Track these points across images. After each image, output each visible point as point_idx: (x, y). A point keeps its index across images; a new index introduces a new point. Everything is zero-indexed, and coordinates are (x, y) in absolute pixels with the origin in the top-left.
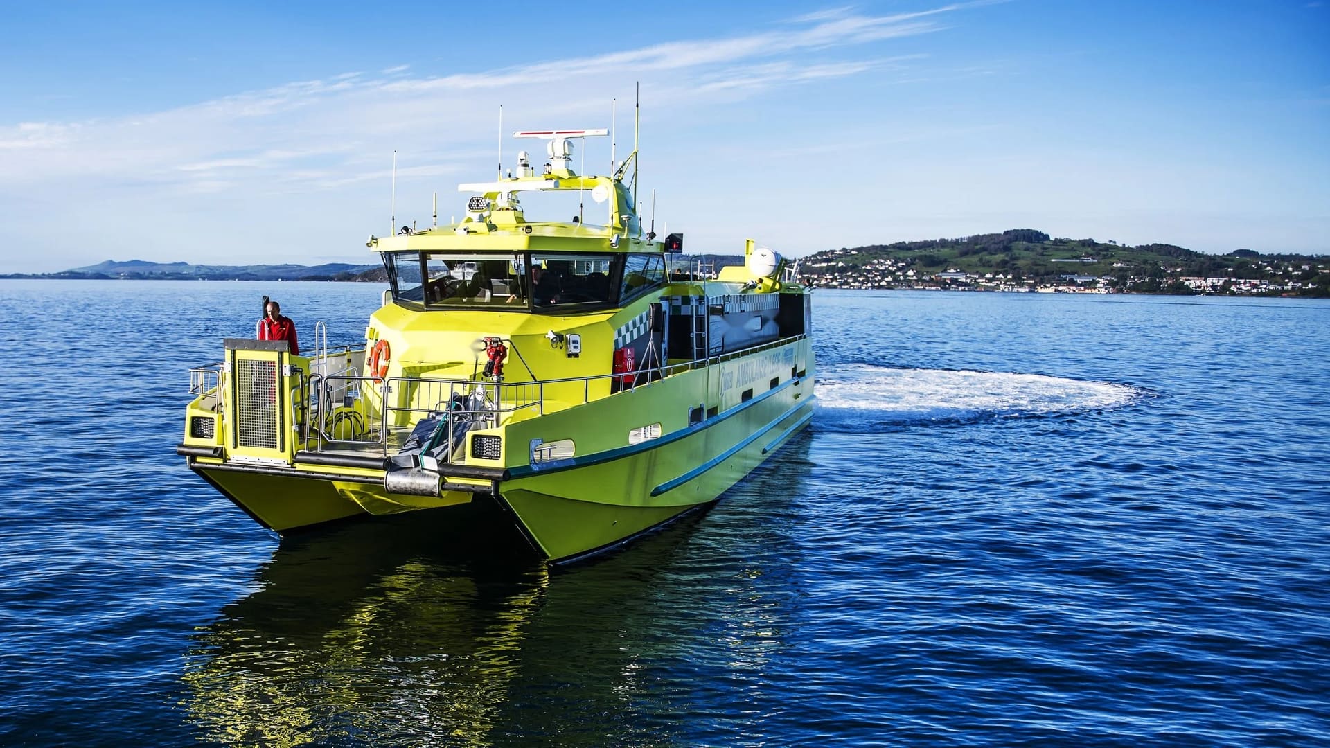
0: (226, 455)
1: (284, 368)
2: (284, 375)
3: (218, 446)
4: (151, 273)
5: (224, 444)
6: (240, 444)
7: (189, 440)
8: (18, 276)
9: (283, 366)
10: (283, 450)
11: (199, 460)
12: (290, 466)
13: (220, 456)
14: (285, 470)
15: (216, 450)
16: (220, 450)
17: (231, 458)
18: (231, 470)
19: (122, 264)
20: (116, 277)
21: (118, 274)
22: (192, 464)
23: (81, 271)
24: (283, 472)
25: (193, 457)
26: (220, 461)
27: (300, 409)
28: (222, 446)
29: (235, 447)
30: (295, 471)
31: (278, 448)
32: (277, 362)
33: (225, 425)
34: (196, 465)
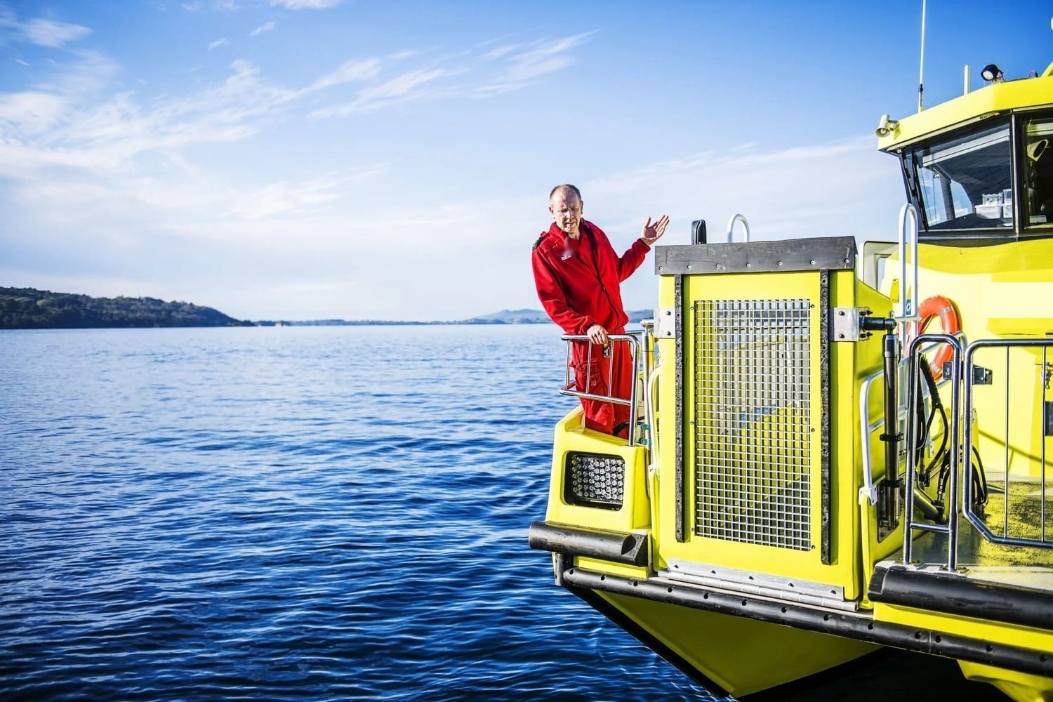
0: (656, 556)
1: (837, 317)
2: (837, 338)
3: (634, 532)
4: (538, 319)
5: (649, 526)
6: (697, 530)
7: (559, 511)
8: (437, 323)
9: (836, 311)
10: (829, 555)
11: (583, 563)
12: (852, 606)
13: (641, 561)
14: (837, 617)
15: (629, 542)
16: (639, 544)
17: (671, 567)
18: (670, 600)
19: (515, 312)
20: (511, 322)
21: (512, 320)
22: (567, 574)
23: (484, 318)
24: (831, 623)
25: (569, 557)
26: (640, 573)
27: (883, 437)
28: (643, 532)
29: (683, 537)
30: (871, 624)
31: (817, 552)
32: (816, 301)
33: (656, 477)
34: (577, 577)
